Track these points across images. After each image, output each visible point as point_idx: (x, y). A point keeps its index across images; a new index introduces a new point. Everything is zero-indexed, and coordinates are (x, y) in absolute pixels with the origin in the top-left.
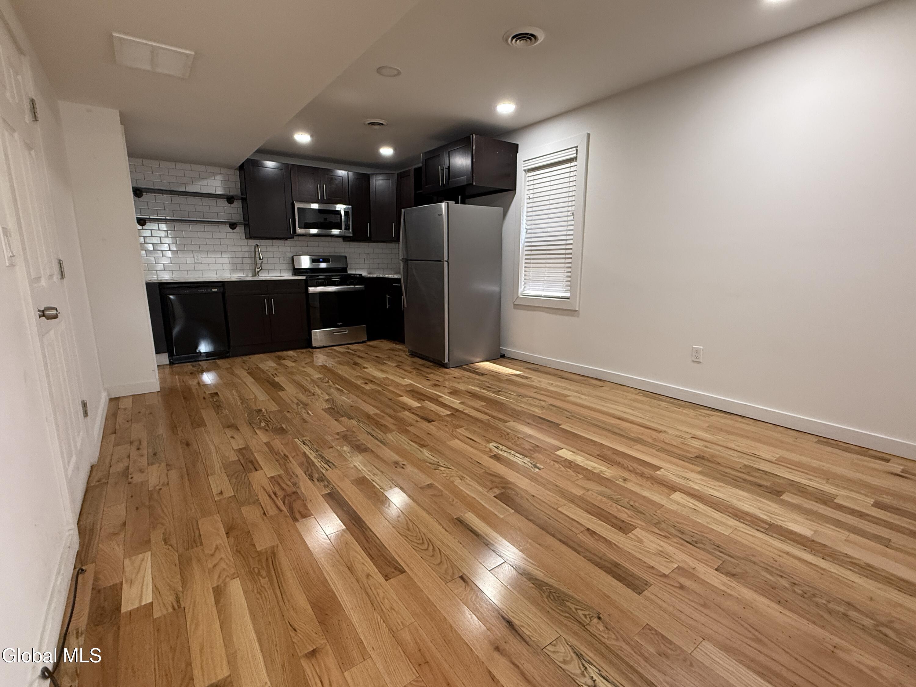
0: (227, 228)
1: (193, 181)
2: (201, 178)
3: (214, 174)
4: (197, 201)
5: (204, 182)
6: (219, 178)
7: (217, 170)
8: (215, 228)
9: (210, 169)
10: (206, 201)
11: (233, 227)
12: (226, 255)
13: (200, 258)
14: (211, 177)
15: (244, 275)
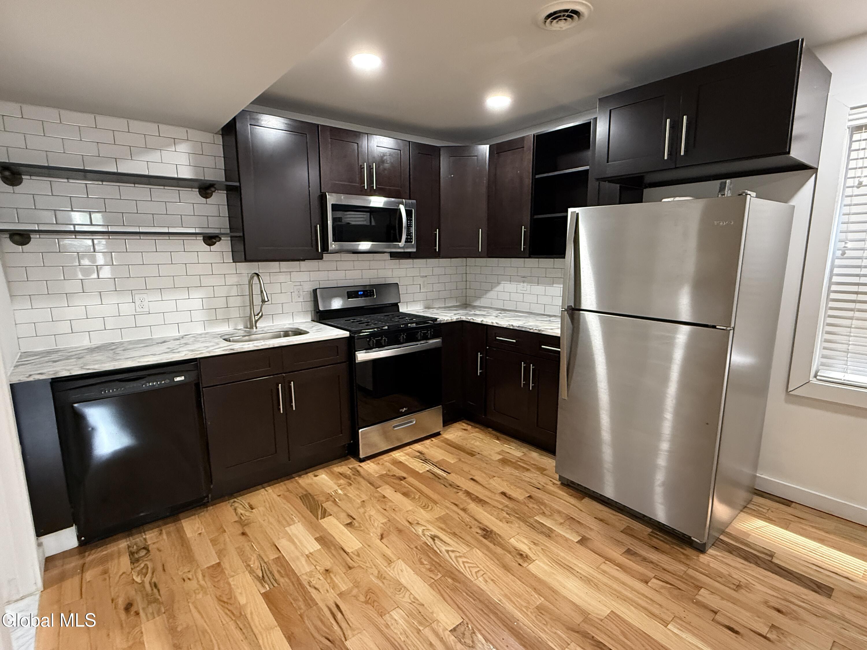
0: (200, 244)
1: (131, 152)
2: (147, 148)
3: (175, 141)
5: (155, 156)
6: (183, 148)
7: (180, 132)
8: (176, 244)
9: (167, 130)
10: (159, 192)
11: (210, 242)
12: (197, 294)
13: (146, 303)
14: (169, 145)
15: (230, 329)
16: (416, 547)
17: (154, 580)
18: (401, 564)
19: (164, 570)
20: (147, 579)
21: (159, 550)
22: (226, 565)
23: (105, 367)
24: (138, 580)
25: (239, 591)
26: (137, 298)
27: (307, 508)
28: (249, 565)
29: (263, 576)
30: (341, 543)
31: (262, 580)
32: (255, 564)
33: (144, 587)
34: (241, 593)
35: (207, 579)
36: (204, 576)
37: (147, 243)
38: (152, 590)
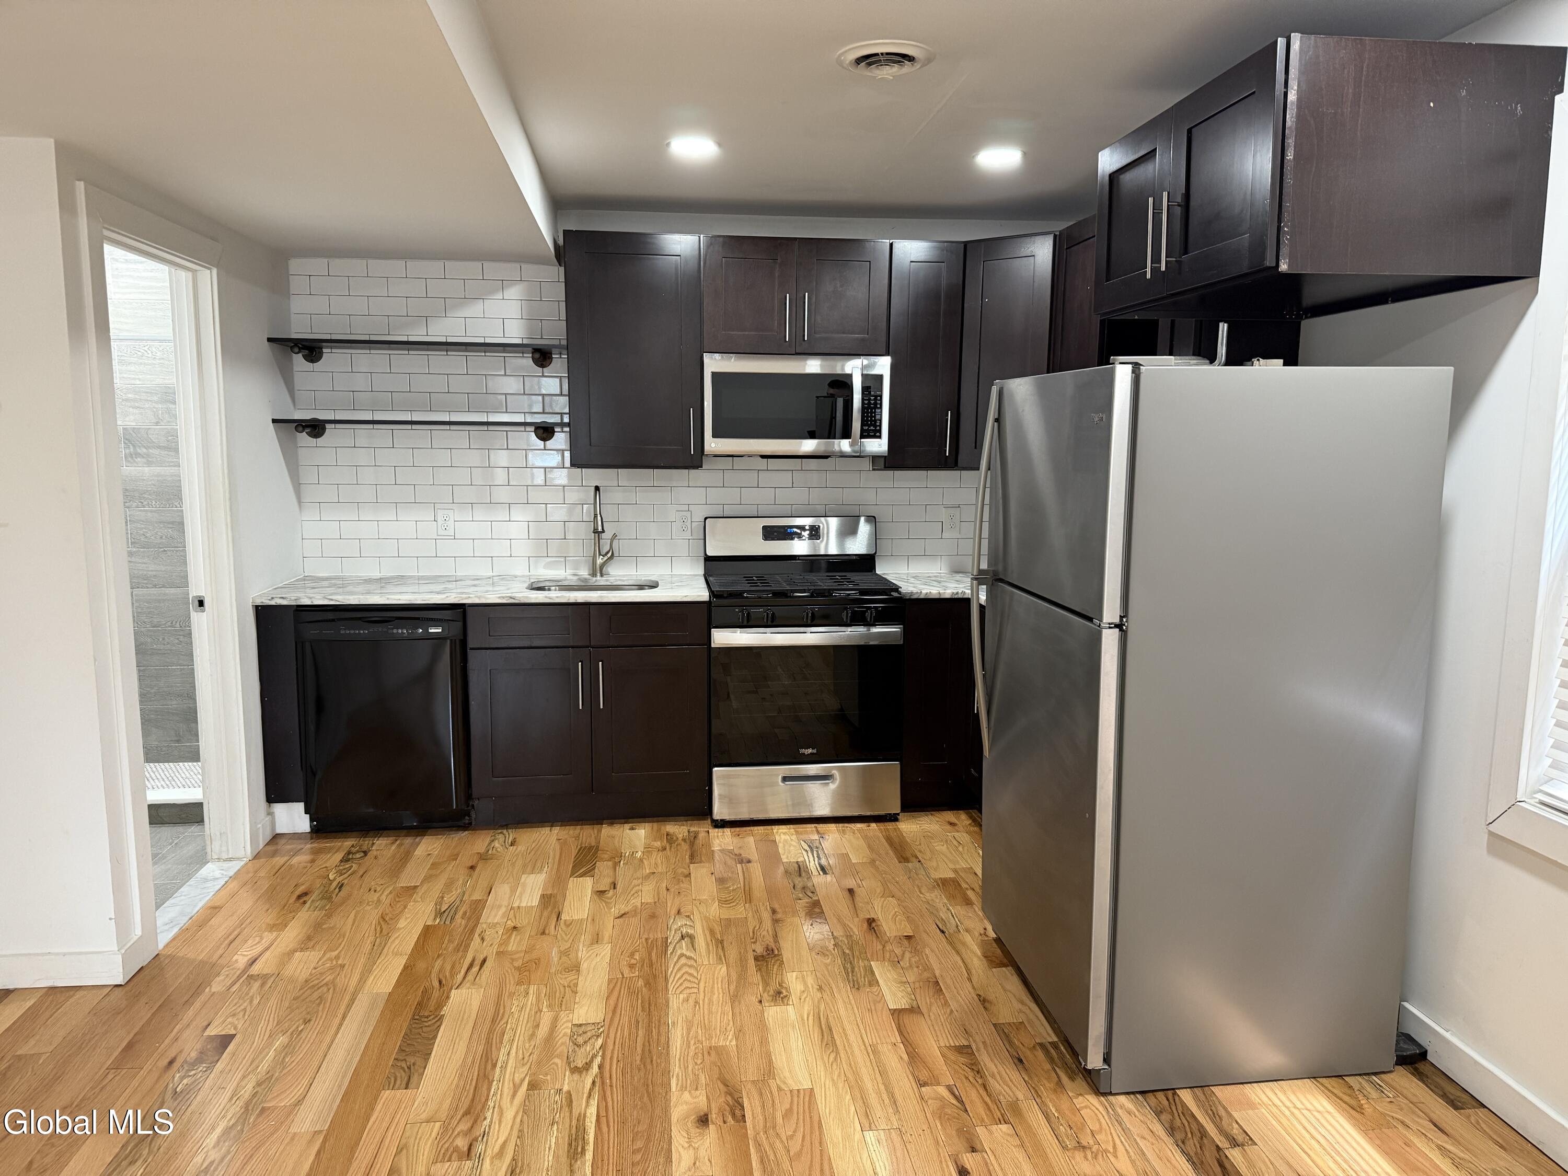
0: (531, 439)
1: (446, 305)
2: (467, 299)
3: (503, 284)
4: (456, 360)
5: (475, 309)
6: (515, 293)
7: (511, 271)
9: (494, 270)
11: (544, 435)
12: (519, 514)
13: (451, 523)
14: (494, 291)
15: (567, 574)
16: (646, 939)
17: (346, 881)
18: (605, 951)
19: (362, 876)
20: (339, 879)
21: (376, 858)
22: (421, 891)
23: (349, 600)
24: (331, 877)
25: (408, 916)
26: (440, 514)
27: (574, 862)
28: (442, 898)
29: (444, 912)
30: (565, 909)
31: (439, 914)
32: (448, 899)
33: (331, 884)
34: (406, 918)
35: (390, 896)
36: (391, 893)
37: (459, 436)
38: (335, 889)
